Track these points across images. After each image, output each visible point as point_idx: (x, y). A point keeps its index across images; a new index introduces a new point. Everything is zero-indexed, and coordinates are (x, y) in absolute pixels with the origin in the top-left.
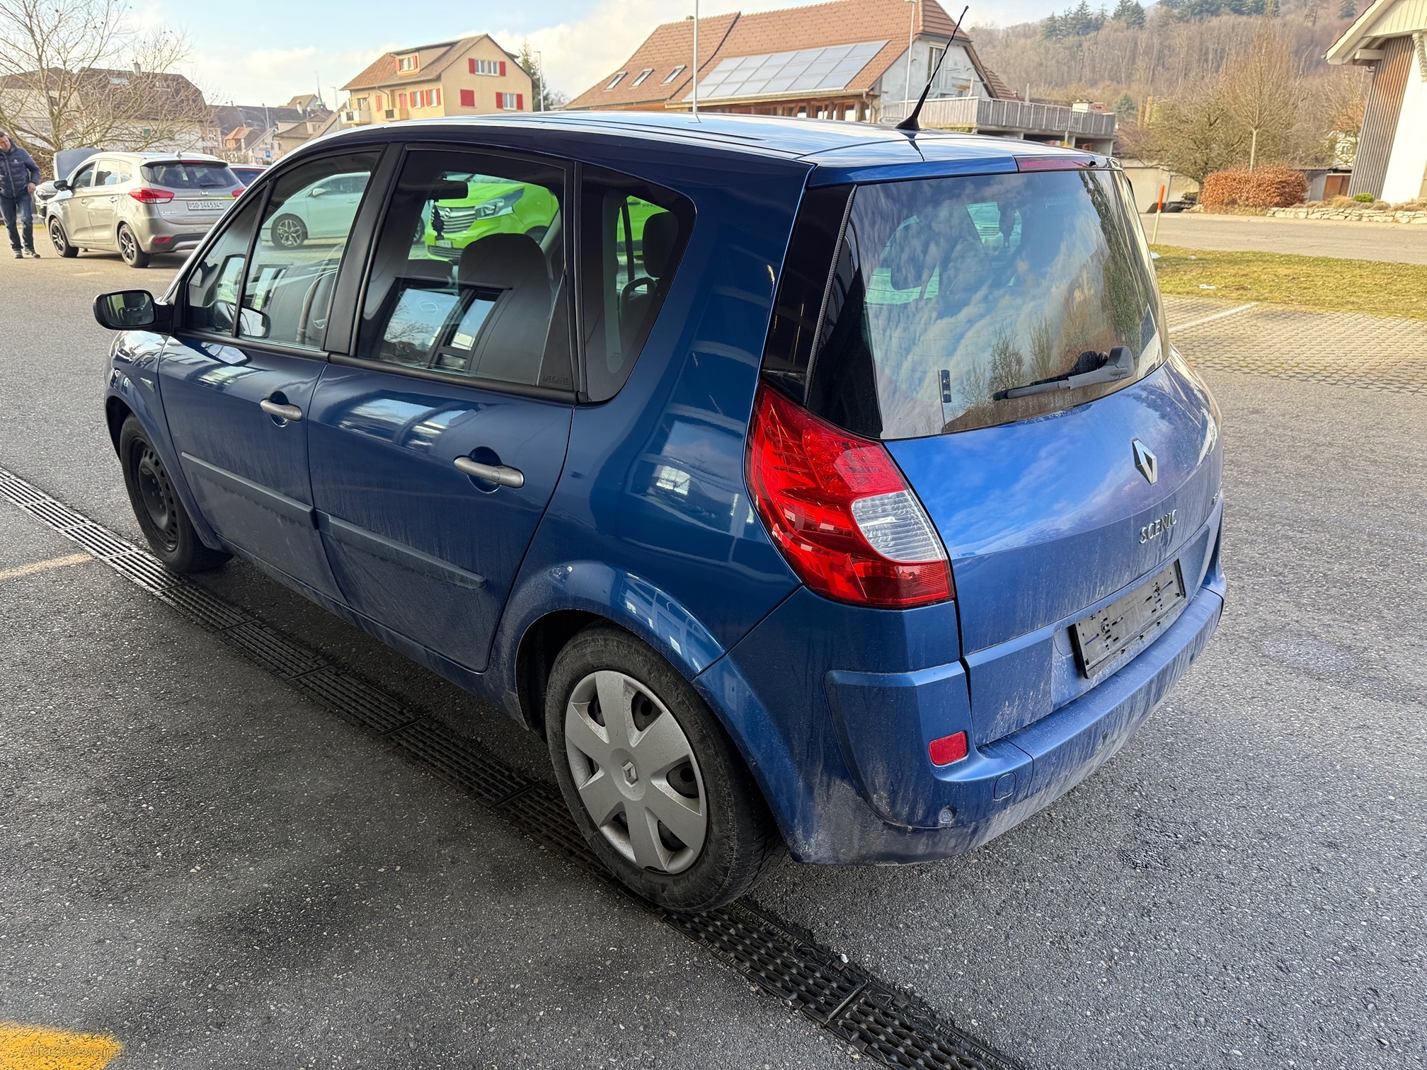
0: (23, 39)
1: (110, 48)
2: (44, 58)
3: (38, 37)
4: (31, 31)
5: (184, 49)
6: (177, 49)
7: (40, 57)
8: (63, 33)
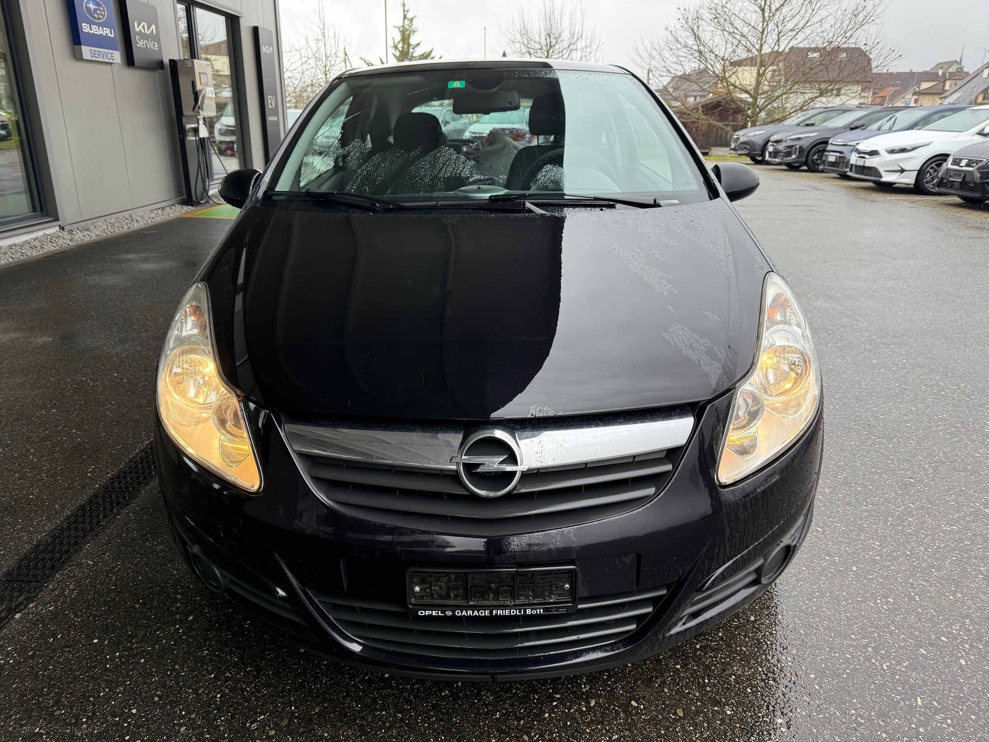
0: (755, 17)
1: (817, 18)
2: (766, 30)
3: (767, 14)
4: (763, 10)
5: (877, 13)
6: (871, 14)
7: (764, 30)
8: (785, 10)
